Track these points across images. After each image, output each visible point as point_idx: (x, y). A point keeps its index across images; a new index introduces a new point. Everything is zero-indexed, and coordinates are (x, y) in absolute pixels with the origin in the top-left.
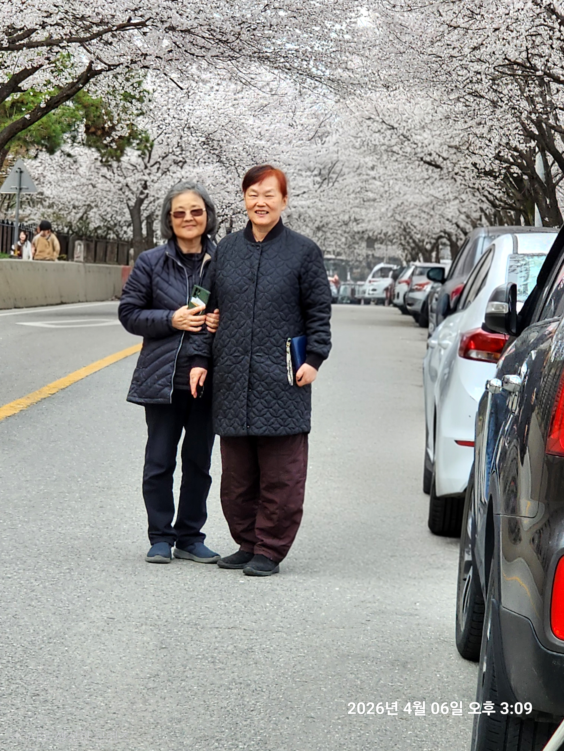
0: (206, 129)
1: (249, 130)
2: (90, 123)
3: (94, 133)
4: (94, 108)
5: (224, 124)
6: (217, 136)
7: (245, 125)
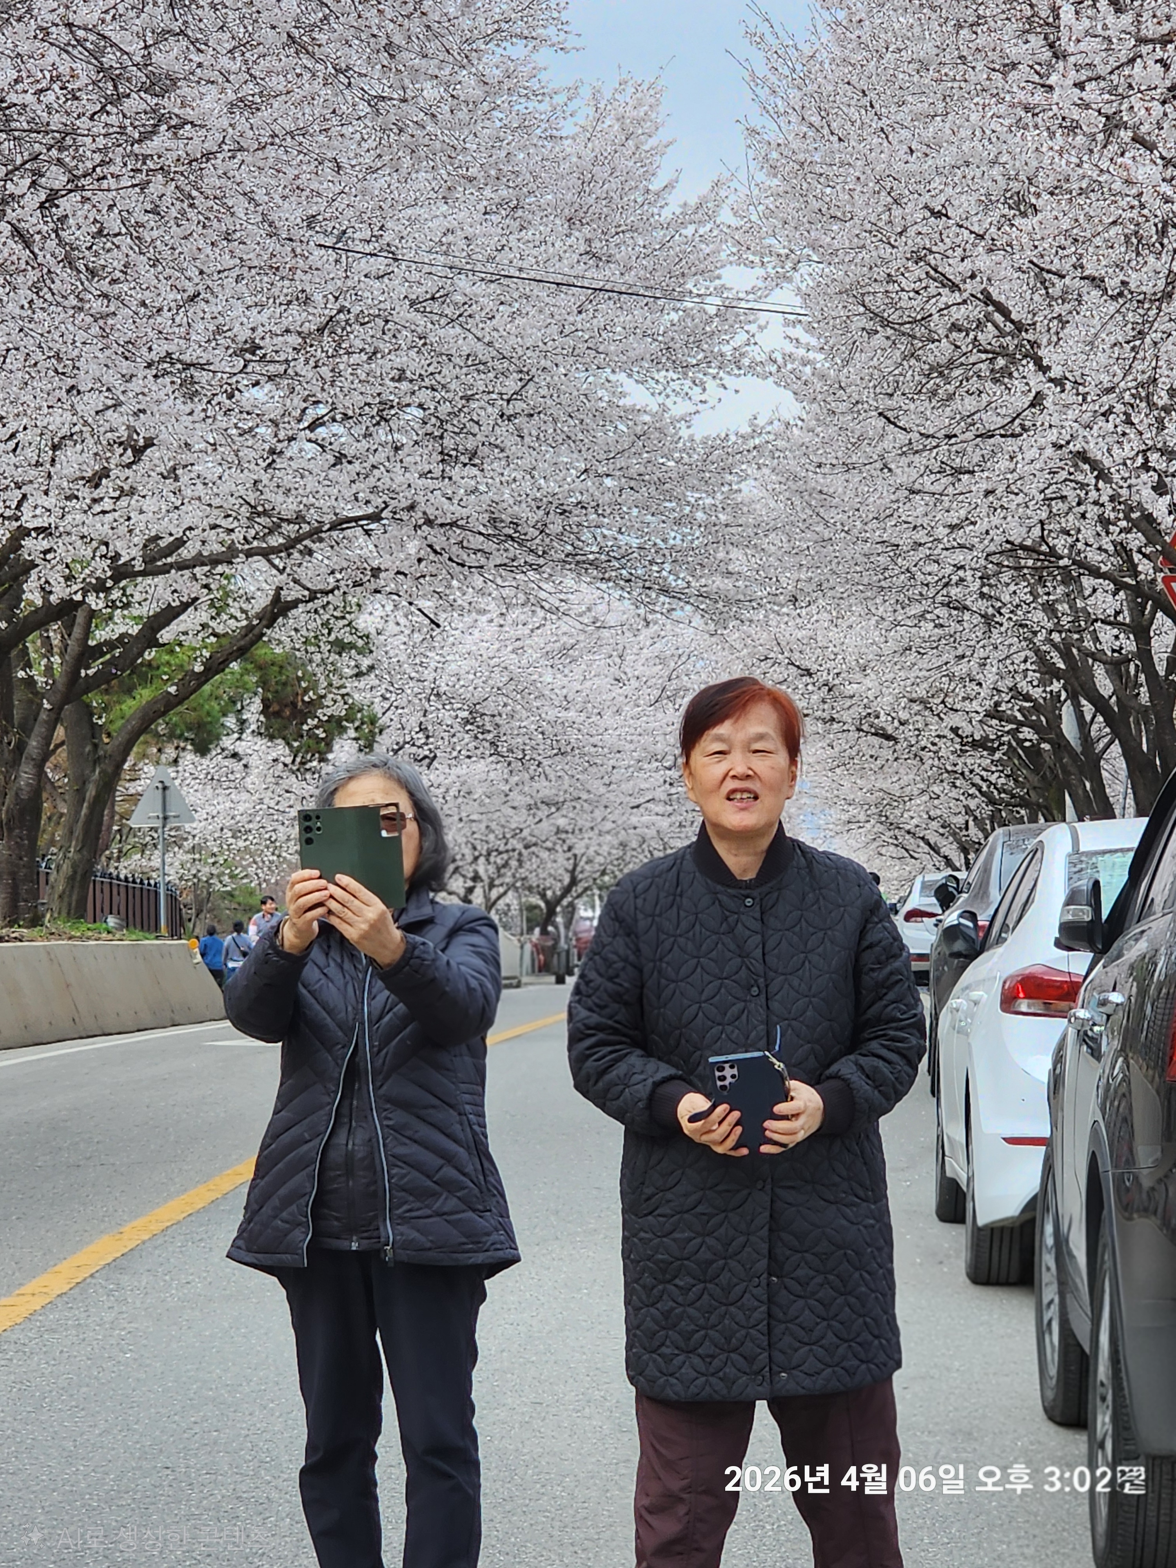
0: (469, 695)
1: (547, 692)
2: (270, 696)
3: (277, 714)
4: (276, 668)
5: (501, 685)
6: (490, 707)
7: (539, 685)
